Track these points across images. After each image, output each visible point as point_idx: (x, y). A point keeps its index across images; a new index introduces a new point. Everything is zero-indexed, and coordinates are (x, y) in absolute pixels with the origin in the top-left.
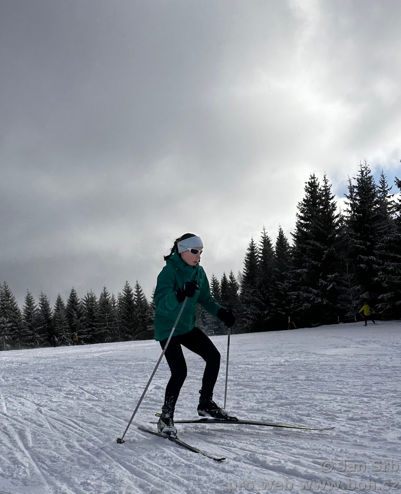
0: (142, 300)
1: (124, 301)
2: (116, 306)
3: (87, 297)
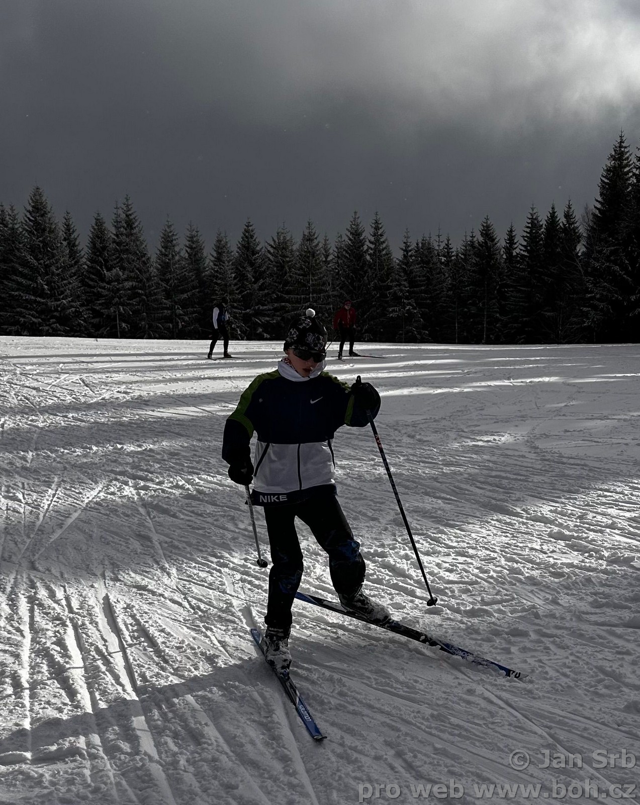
0: (384, 252)
1: (348, 253)
2: (330, 261)
3: (276, 239)
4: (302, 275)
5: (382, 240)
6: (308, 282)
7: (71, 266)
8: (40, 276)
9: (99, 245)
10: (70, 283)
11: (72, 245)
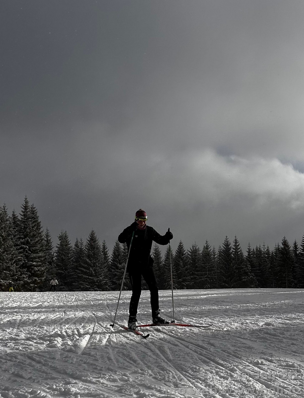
0: (239, 253)
1: (223, 254)
2: (216, 257)
3: (192, 248)
4: (203, 263)
5: (238, 248)
6: (206, 266)
7: (104, 263)
8: (91, 267)
9: (117, 254)
10: (104, 270)
11: (105, 254)
